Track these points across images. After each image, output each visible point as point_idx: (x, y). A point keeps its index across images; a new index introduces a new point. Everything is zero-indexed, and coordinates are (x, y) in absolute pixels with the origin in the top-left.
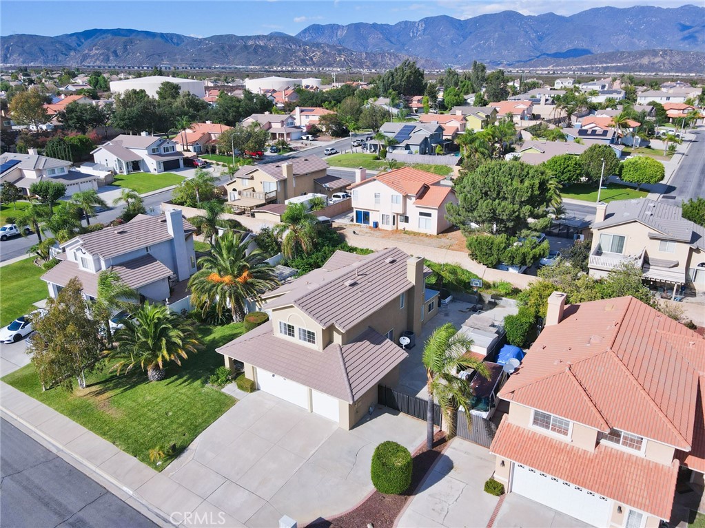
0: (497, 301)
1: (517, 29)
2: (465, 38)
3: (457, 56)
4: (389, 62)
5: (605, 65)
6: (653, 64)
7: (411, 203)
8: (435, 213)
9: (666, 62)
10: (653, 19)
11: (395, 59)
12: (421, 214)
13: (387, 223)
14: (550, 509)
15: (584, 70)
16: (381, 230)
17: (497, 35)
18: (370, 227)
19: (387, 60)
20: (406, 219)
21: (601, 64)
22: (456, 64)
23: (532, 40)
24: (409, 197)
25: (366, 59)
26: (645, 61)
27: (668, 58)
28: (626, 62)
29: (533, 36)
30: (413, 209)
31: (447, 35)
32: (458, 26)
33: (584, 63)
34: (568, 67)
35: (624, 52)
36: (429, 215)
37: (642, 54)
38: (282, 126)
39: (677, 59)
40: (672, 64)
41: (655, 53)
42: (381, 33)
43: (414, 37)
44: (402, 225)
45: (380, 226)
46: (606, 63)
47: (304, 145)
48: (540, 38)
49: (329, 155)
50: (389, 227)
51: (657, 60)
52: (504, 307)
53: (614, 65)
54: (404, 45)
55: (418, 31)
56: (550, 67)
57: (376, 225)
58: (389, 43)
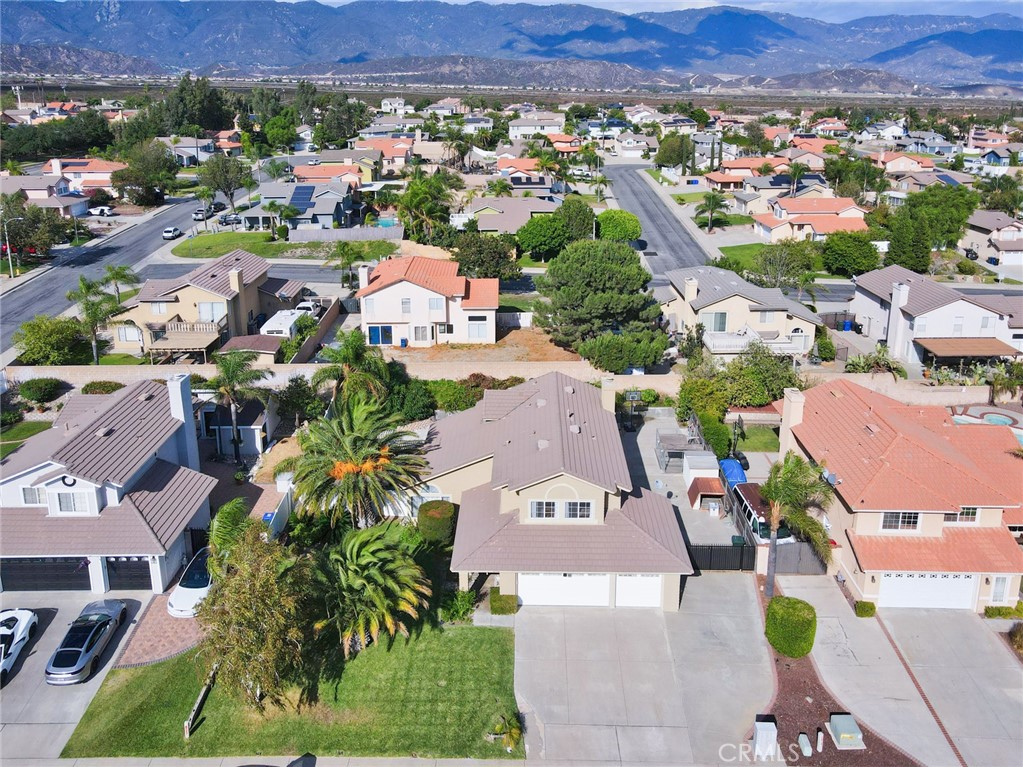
0: (642, 413)
1: (269, 19)
2: (191, 29)
3: (182, 54)
4: (68, 61)
5: (399, 74)
6: (456, 73)
7: (456, 306)
8: (491, 316)
9: (469, 71)
10: (442, 17)
11: (77, 56)
12: (471, 319)
13: (424, 338)
14: (918, 609)
15: (375, 80)
16: (414, 349)
17: (240, 27)
18: (396, 348)
19: (63, 57)
20: (450, 329)
21: (393, 71)
22: (184, 67)
23: (294, 36)
24: (453, 298)
25: (21, 54)
26: (445, 69)
27: (471, 67)
28: (424, 70)
29: (294, 30)
30: (458, 314)
31: (160, 23)
32: (176, 9)
33: (371, 71)
34: (354, 76)
35: (418, 58)
36: (483, 318)
37: (441, 61)
38: (50, 195)
39: (481, 67)
40: (476, 74)
41: (454, 61)
42: (43, 15)
43: (103, 22)
44: (443, 338)
45: (411, 343)
46: (400, 71)
47: (105, 226)
48: (305, 34)
49: (173, 238)
50: (428, 343)
51: (459, 68)
52: (653, 419)
53: (410, 73)
54: (86, 34)
55: (109, 13)
56: (328, 75)
57: (404, 342)
58: (59, 31)
